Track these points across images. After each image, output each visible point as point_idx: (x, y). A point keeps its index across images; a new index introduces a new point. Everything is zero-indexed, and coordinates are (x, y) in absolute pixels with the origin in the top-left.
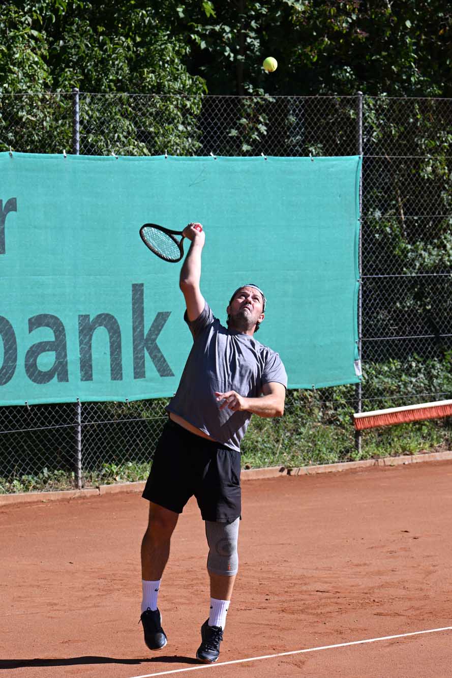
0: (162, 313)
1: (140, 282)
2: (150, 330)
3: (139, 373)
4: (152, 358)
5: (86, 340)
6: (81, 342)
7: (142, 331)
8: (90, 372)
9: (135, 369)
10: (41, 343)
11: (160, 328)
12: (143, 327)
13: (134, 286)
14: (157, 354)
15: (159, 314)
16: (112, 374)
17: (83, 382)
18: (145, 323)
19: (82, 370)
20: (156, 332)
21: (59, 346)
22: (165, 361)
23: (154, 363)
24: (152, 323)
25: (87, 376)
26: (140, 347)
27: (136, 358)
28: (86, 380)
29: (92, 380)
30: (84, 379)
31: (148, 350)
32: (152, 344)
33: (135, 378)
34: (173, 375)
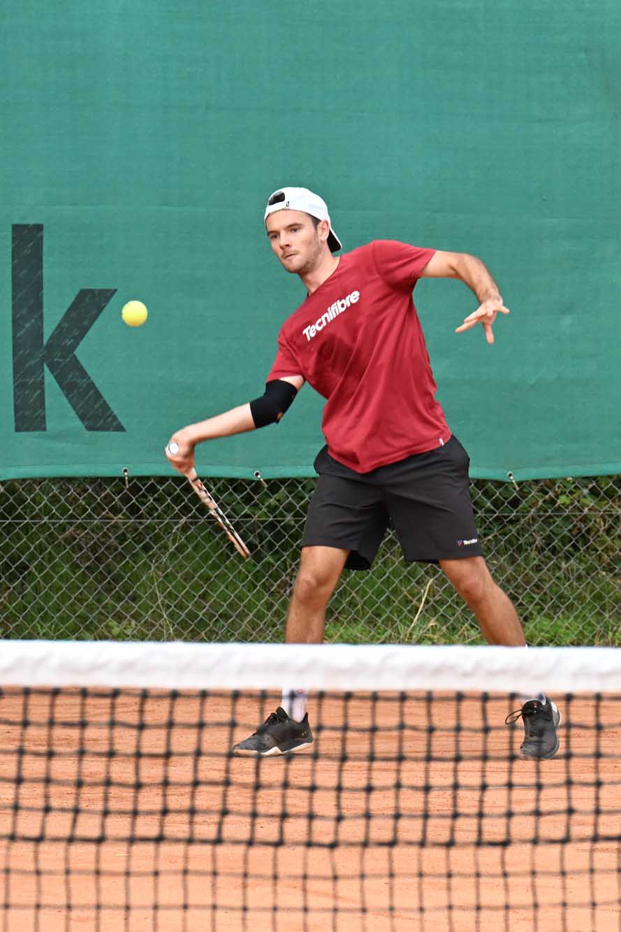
0: (91, 291)
1: (32, 221)
2: (59, 326)
3: (30, 418)
4: (63, 388)
7: (38, 327)
9: (17, 409)
11: (86, 323)
12: (41, 317)
13: (17, 229)
14: (76, 380)
15: (83, 294)
18: (45, 310)
20: (76, 333)
22: (98, 396)
23: (70, 401)
24: (65, 311)
26: (32, 362)
27: (19, 386)
31: (52, 370)
32: (63, 357)
33: (18, 429)
34: (120, 428)
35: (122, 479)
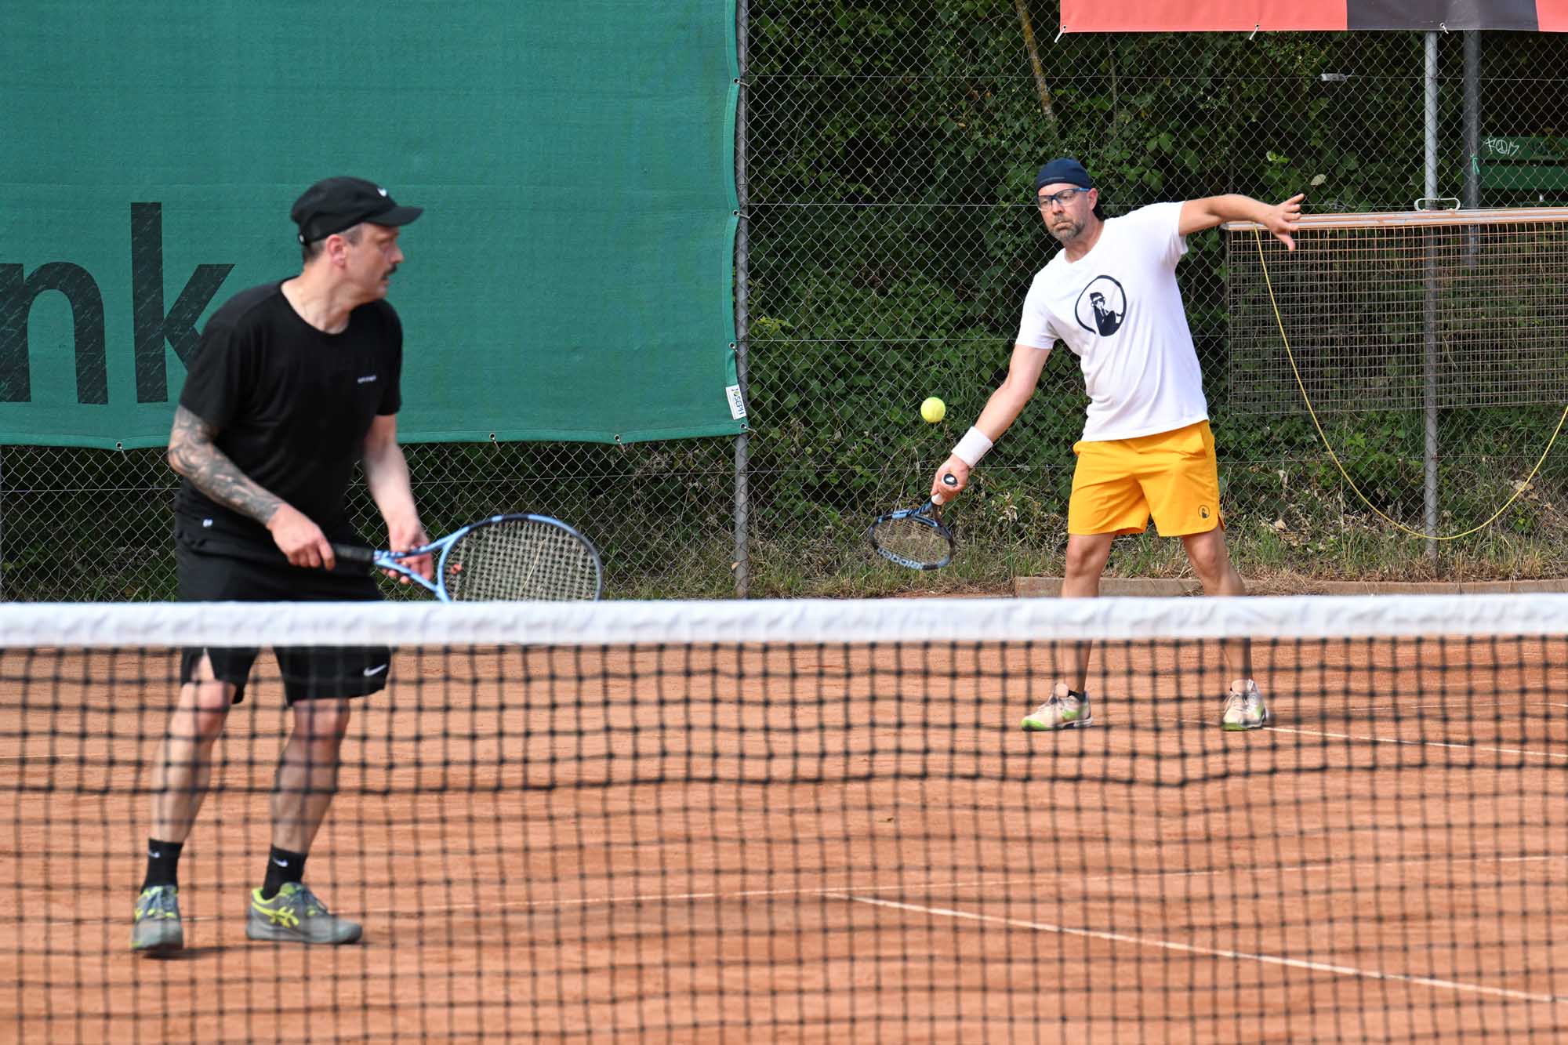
0: (209, 266)
1: (150, 199)
2: (178, 301)
3: (151, 391)
5: (12, 317)
7: (158, 303)
8: (24, 384)
9: (139, 380)
11: (205, 297)
12: (161, 291)
13: (136, 207)
15: (201, 269)
16: (80, 390)
17: (7, 402)
18: (164, 286)
20: (194, 306)
24: (184, 285)
25: (17, 391)
26: (153, 335)
27: (140, 360)
28: (14, 399)
29: (29, 400)
30: (8, 397)
31: (172, 342)
32: (184, 330)
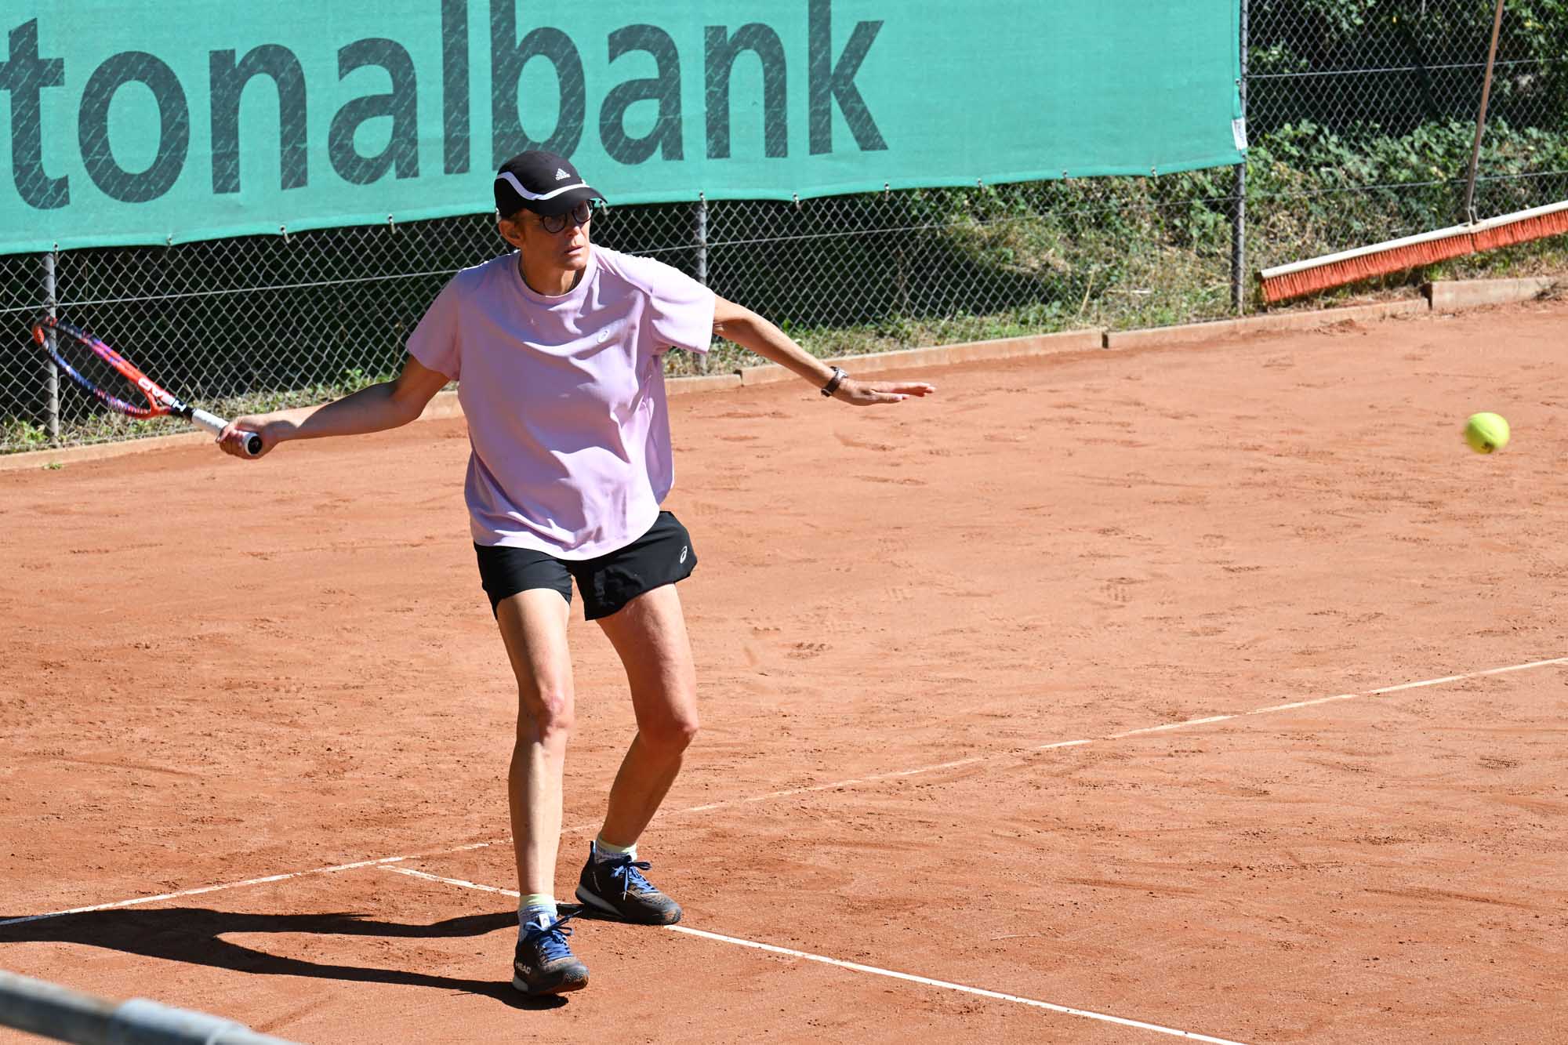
0: (866, 23)
2: (843, 57)
3: (820, 143)
4: (844, 113)
5: (718, 78)
6: (709, 82)
7: (827, 60)
8: (725, 141)
9: (812, 134)
10: (631, 83)
11: (862, 52)
12: (829, 51)
14: (855, 105)
15: (860, 26)
16: (767, 145)
17: (711, 160)
18: (833, 42)
19: (709, 137)
20: (854, 62)
21: (666, 89)
22: (869, 118)
23: (850, 124)
24: (847, 42)
25: (720, 148)
26: (822, 91)
27: (813, 113)
28: (719, 156)
29: (728, 156)
30: (713, 154)
31: (837, 98)
32: (845, 85)
33: (812, 152)
34: (884, 147)
35: (882, 193)
